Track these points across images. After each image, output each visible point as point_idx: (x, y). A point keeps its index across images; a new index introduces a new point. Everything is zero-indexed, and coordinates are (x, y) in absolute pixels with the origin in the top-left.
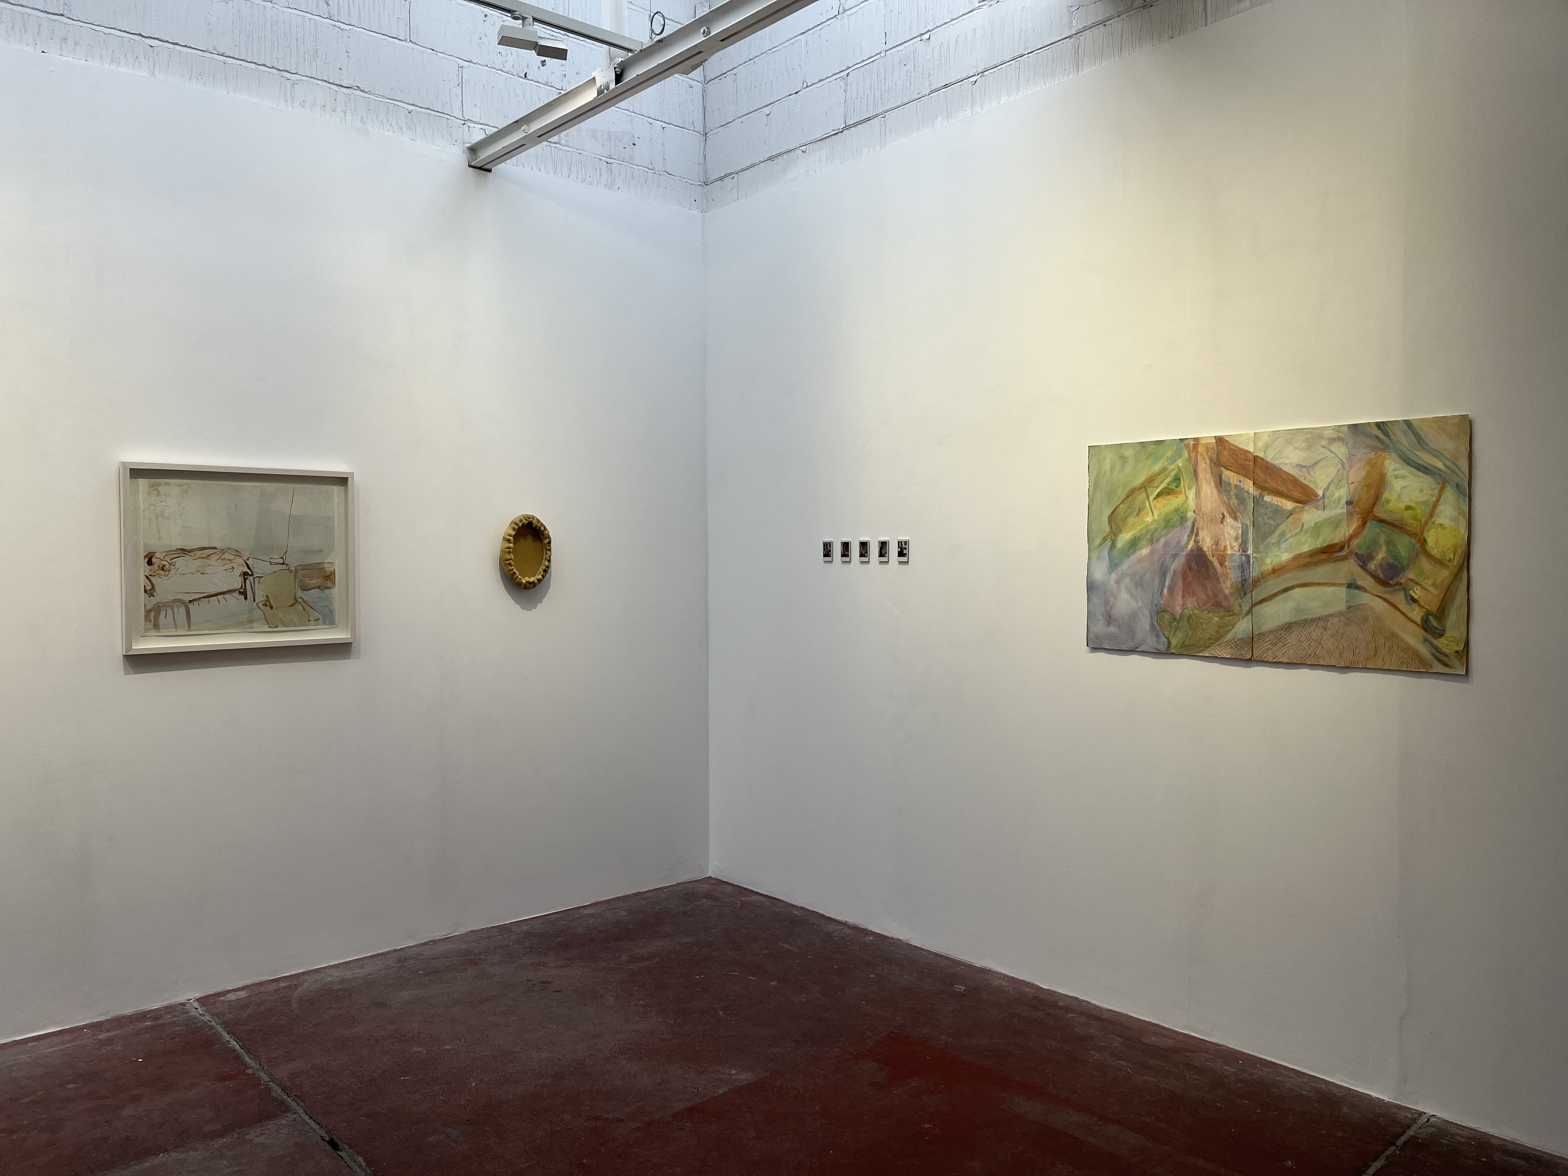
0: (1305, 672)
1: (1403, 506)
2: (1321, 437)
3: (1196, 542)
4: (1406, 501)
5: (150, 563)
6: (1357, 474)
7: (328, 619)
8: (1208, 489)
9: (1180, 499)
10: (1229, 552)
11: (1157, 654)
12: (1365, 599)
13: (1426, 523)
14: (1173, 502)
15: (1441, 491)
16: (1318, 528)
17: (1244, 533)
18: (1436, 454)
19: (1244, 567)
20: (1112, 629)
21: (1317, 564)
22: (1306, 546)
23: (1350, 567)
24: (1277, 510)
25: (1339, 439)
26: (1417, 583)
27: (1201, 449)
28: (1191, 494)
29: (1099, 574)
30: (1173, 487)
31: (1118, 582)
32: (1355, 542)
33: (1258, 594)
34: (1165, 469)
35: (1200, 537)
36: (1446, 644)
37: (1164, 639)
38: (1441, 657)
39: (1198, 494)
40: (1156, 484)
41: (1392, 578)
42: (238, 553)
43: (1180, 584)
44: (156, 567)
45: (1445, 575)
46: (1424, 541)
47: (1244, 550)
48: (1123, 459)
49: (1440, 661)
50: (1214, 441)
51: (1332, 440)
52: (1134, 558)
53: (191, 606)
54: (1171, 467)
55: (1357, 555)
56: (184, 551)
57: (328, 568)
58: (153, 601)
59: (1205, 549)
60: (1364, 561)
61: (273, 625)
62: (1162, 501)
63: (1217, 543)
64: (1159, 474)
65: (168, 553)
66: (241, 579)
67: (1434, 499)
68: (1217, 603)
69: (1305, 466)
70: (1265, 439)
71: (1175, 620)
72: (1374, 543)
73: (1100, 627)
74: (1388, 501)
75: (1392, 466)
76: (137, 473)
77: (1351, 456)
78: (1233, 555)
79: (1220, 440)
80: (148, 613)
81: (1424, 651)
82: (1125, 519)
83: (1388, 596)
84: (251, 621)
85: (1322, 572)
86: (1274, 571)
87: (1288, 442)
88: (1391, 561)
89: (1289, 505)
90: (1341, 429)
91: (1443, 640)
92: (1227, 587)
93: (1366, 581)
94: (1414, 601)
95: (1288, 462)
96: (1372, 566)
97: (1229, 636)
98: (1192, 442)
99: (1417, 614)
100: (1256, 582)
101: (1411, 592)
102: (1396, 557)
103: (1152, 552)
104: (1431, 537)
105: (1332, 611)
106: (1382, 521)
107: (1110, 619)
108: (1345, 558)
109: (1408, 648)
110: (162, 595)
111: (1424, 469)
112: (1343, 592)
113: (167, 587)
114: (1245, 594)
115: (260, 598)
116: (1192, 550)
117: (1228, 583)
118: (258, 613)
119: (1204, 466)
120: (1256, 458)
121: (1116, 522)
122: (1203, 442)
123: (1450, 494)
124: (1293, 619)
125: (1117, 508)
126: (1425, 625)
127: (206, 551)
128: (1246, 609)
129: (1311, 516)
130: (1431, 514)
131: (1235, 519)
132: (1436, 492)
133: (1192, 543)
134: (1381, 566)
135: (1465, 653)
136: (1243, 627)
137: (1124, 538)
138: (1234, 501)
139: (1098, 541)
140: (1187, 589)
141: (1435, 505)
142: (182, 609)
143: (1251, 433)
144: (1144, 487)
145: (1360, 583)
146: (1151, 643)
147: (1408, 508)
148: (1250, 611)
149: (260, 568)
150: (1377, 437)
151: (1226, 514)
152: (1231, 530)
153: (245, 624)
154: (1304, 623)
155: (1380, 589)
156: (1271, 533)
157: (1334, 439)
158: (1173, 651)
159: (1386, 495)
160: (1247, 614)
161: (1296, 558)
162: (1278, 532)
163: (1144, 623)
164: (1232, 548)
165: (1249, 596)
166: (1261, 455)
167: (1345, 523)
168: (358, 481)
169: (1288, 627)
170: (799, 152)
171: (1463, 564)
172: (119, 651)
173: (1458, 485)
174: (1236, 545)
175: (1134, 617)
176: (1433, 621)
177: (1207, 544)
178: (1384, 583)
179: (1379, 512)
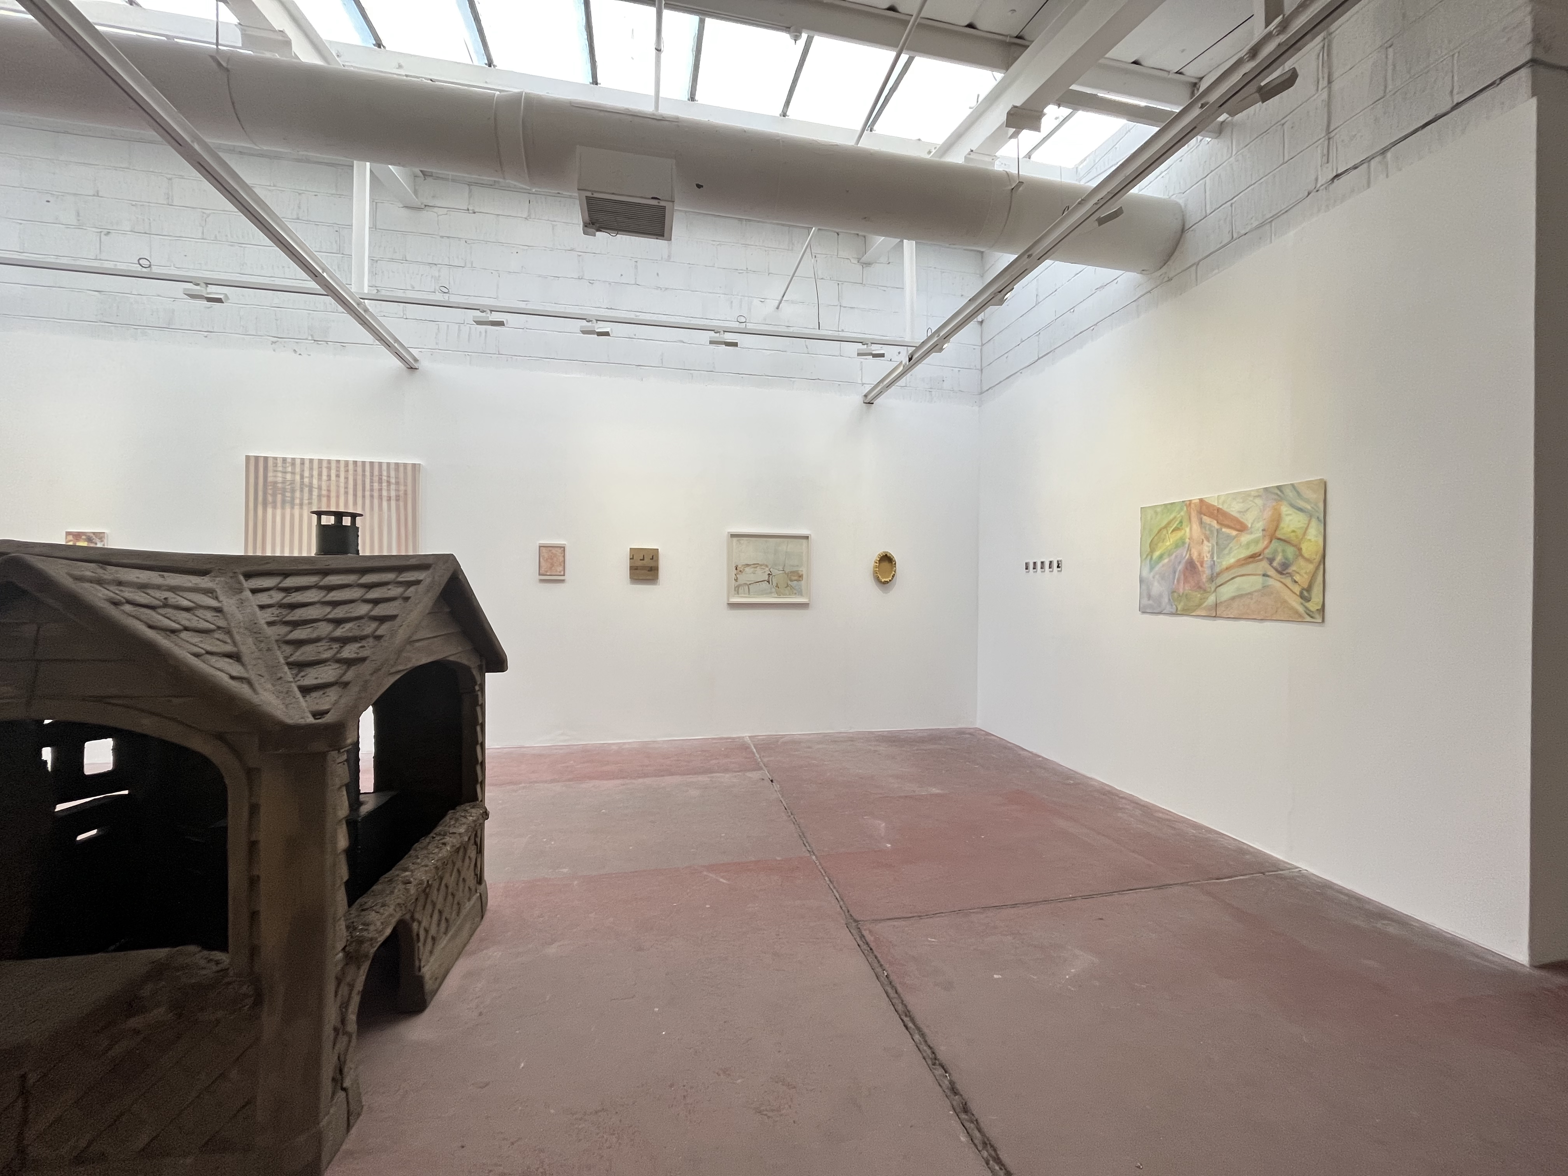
0: (1242, 622)
1: (1289, 530)
2: (1249, 495)
3: (1190, 554)
4: (1292, 528)
5: (736, 569)
6: (1268, 514)
7: (800, 593)
8: (1196, 526)
9: (1183, 532)
10: (1206, 559)
11: (1172, 614)
12: (1271, 582)
13: (1302, 539)
14: (1179, 534)
15: (1310, 521)
16: (1248, 545)
17: (1213, 549)
18: (1307, 501)
19: (1212, 567)
20: (1151, 602)
21: (1249, 563)
22: (1244, 553)
23: (1264, 564)
24: (1228, 536)
25: (1259, 496)
26: (1298, 573)
27: (1192, 506)
28: (1188, 530)
29: (1145, 573)
30: (1179, 526)
31: (1154, 577)
32: (1267, 551)
33: (1219, 581)
34: (1175, 518)
35: (1192, 552)
36: (1313, 606)
37: (1174, 606)
38: (1310, 614)
39: (1191, 529)
40: (1171, 525)
41: (1284, 570)
42: (767, 566)
43: (1182, 577)
44: (738, 571)
45: (1311, 567)
46: (1300, 550)
47: (1213, 558)
48: (1156, 513)
49: (1309, 615)
50: (1198, 501)
51: (1255, 497)
52: (1161, 564)
53: (750, 586)
54: (1179, 516)
55: (1267, 558)
56: (748, 565)
57: (801, 573)
58: (737, 583)
59: (1194, 558)
60: (1271, 561)
61: (779, 594)
62: (1174, 534)
63: (1200, 555)
64: (1173, 520)
65: (743, 565)
66: (768, 576)
67: (1306, 526)
68: (1199, 587)
69: (1242, 512)
70: (1223, 498)
71: (1180, 596)
72: (1275, 552)
73: (1145, 601)
74: (1283, 528)
75: (1285, 509)
76: (733, 536)
77: (1264, 505)
78: (1207, 561)
79: (1201, 500)
80: (735, 588)
81: (1301, 609)
82: (1156, 544)
83: (1282, 580)
84: (771, 593)
85: (1250, 568)
86: (1227, 569)
87: (1234, 499)
88: (1284, 561)
89: (1234, 533)
90: (1260, 491)
91: (1310, 603)
92: (1204, 578)
93: (1272, 572)
94: (1296, 582)
95: (1234, 509)
96: (1275, 564)
97: (1205, 604)
98: (1188, 503)
99: (1297, 589)
100: (1218, 574)
101: (1294, 578)
102: (1286, 559)
103: (1170, 561)
104: (1304, 546)
105: (1254, 589)
106: (1279, 539)
107: (1149, 597)
108: (1261, 560)
109: (1292, 608)
110: (740, 582)
111: (1301, 510)
112: (1260, 579)
113: (742, 579)
114: (1213, 581)
115: (775, 584)
116: (1188, 559)
117: (1205, 576)
118: (773, 590)
119: (1194, 514)
120: (1218, 510)
121: (1153, 548)
122: (1193, 502)
123: (1314, 523)
124: (1236, 594)
125: (1153, 538)
126: (1302, 596)
127: (756, 565)
128: (1213, 589)
129: (1245, 538)
130: (1305, 533)
131: (1208, 541)
132: (1307, 522)
133: (1188, 555)
134: (1279, 564)
135: (1322, 609)
136: (1211, 599)
137: (1157, 554)
138: (1208, 532)
139: (1144, 557)
140: (1186, 580)
141: (1307, 529)
142: (747, 587)
143: (1216, 495)
144: (1165, 527)
145: (1269, 573)
146: (1168, 609)
147: (1293, 531)
148: (1215, 590)
149: (774, 572)
150: (1277, 494)
151: (1204, 539)
152: (1206, 547)
153: (769, 594)
154: (1241, 596)
155: (1278, 576)
156: (1225, 548)
157: (1255, 496)
158: (1179, 613)
159: (1282, 525)
160: (1214, 592)
161: (1238, 561)
162: (1229, 548)
163: (1165, 600)
164: (1207, 557)
165: (1214, 582)
166: (1220, 507)
167: (1261, 541)
168: (813, 537)
169: (1233, 598)
170: (1019, 373)
171: (1320, 562)
172: (726, 602)
173: (1318, 518)
174: (1209, 555)
175: (1161, 595)
176: (1305, 593)
177: (1195, 556)
178: (1281, 573)
179: (1279, 534)
